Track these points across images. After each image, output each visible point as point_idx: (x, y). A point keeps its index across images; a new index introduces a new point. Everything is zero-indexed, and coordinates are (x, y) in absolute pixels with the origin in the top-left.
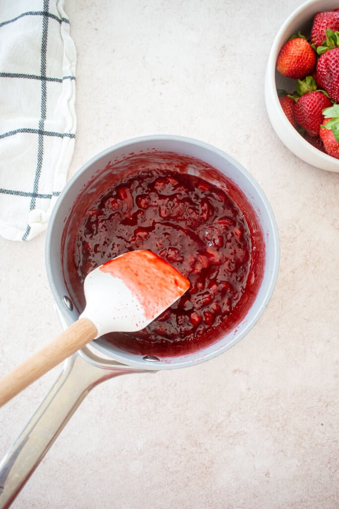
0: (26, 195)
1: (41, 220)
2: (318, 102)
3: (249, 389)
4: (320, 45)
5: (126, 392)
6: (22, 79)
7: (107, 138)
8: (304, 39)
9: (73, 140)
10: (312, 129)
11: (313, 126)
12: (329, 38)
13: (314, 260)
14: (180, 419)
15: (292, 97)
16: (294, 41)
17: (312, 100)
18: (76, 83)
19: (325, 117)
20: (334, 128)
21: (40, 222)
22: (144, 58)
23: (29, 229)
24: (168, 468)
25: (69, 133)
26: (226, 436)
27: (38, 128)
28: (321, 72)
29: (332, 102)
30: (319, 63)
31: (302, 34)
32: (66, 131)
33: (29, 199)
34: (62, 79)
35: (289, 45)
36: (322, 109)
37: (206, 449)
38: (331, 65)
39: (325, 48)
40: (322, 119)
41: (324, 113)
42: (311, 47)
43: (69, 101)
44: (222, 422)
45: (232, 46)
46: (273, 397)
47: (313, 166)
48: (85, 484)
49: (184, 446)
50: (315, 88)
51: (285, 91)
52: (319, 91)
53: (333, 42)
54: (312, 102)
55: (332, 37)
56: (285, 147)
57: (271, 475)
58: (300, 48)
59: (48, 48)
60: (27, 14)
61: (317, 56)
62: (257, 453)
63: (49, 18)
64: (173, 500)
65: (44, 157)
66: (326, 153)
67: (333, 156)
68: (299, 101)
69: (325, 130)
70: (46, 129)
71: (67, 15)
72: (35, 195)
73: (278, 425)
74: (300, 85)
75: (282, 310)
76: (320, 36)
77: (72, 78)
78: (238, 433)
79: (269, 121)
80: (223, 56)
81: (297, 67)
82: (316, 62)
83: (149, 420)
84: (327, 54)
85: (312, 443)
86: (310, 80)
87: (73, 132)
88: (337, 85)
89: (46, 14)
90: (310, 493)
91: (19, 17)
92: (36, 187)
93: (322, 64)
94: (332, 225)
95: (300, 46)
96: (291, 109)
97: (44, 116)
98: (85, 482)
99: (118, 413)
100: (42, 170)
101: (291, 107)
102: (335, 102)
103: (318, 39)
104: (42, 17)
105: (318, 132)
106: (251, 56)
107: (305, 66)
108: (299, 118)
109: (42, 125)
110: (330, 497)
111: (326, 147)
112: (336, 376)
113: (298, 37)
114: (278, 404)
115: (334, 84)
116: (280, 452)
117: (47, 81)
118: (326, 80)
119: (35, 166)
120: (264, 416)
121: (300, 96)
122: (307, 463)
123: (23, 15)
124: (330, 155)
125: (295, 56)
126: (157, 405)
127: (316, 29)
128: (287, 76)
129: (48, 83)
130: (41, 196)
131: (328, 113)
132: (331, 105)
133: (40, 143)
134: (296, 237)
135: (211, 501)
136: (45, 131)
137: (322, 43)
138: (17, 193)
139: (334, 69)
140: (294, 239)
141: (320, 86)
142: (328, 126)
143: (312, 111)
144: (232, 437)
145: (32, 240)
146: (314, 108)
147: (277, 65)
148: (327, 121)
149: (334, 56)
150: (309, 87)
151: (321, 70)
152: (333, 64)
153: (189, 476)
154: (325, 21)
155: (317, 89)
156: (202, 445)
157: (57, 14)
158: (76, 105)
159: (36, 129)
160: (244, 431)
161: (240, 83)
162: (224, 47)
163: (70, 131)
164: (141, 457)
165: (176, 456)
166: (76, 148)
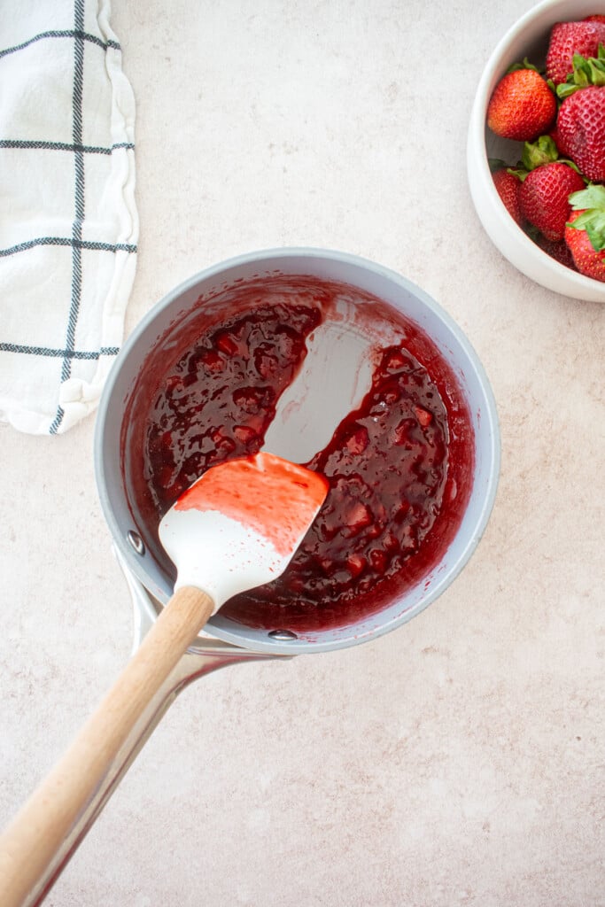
0: (54, 353)
1: (82, 397)
2: (560, 182)
3: (451, 680)
4: (563, 82)
5: (238, 692)
6: (41, 151)
7: (193, 250)
8: (534, 71)
9: (133, 255)
10: (551, 229)
11: (552, 223)
12: (578, 70)
13: (559, 454)
14: (332, 736)
15: (515, 172)
16: (516, 75)
17: (550, 178)
18: (136, 154)
19: (574, 208)
20: (589, 227)
21: (79, 401)
22: (254, 107)
23: (61, 414)
24: (315, 820)
25: (125, 243)
26: (412, 763)
27: (71, 237)
28: (566, 128)
29: (586, 181)
30: (561, 113)
31: (530, 62)
32: (121, 241)
33: (60, 360)
34: (111, 148)
35: (508, 82)
36: (569, 193)
37: (379, 786)
38: (582, 117)
39: (571, 87)
40: (567, 212)
41: (571, 202)
42: (547, 85)
43: (124, 187)
44: (406, 739)
45: (407, 82)
46: (492, 694)
47: (554, 292)
48: (172, 852)
49: (340, 783)
50: (555, 156)
51: (502, 162)
52: (563, 161)
53: (585, 77)
54: (551, 182)
55: (583, 68)
56: (504, 259)
57: (492, 828)
58: (529, 88)
59: (85, 94)
60: (45, 35)
61: (558, 101)
62: (467, 790)
63: (85, 42)
64: (325, 875)
65: (84, 286)
66: (576, 270)
67: (589, 276)
68: (527, 179)
69: (574, 230)
70: (85, 238)
71: (117, 34)
72: (69, 354)
73: (502, 741)
74: (528, 152)
75: (505, 542)
76: (562, 66)
77: (129, 146)
78: (433, 756)
79: (475, 215)
80: (393, 101)
81: (523, 121)
82: (557, 111)
83: (279, 739)
84: (574, 98)
85: (561, 771)
86: (546, 143)
87: (133, 242)
88: (593, 153)
89: (80, 35)
90: (560, 855)
91: (32, 41)
92: (71, 340)
93: (566, 116)
94: (589, 392)
95: (528, 83)
96: (513, 194)
97: (81, 215)
98: (171, 849)
99: (225, 728)
100: (81, 309)
101: (514, 190)
102: (589, 180)
103: (558, 71)
104: (73, 40)
105: (562, 235)
106: (441, 99)
107: (537, 118)
108: (528, 210)
109: (77, 230)
110: (594, 862)
111: (576, 260)
112: (600, 655)
113: (523, 68)
114: (502, 706)
115: (588, 151)
116: (508, 789)
117: (84, 153)
118: (574, 143)
119: (69, 304)
120: (478, 727)
121: (529, 171)
122: (553, 805)
123: (38, 37)
124: (583, 274)
125: (519, 102)
126: (292, 712)
127: (555, 53)
128: (506, 137)
129: (87, 157)
130: (81, 355)
131: (578, 200)
132: (584, 187)
133: (75, 262)
134: (527, 416)
135: (389, 876)
136: (83, 240)
137: (565, 77)
138: (38, 351)
139: (588, 125)
140: (524, 418)
141: (563, 154)
142: (579, 224)
143: (550, 198)
144: (425, 763)
145: (66, 433)
146: (553, 193)
147: (487, 117)
148: (578, 214)
149: (587, 102)
150: (545, 155)
151: (564, 125)
152: (586, 116)
153: (351, 833)
154: (569, 39)
155: (558, 159)
156: (372, 779)
157: (99, 35)
158: (136, 193)
159: (68, 238)
160: (443, 753)
161: (423, 147)
162: (394, 85)
163: (127, 240)
164: (266, 804)
165: (328, 800)
166: (138, 270)
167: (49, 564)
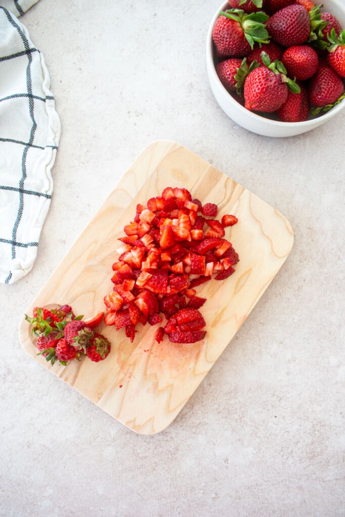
0: (7, 242)
1: (21, 267)
9: (49, 200)
18: (57, 151)
21: (20, 269)
22: (121, 93)
23: (11, 274)
25: (45, 194)
27: (19, 187)
32: (43, 192)
33: (10, 246)
34: (44, 147)
37: (172, 438)
43: (46, 166)
44: (186, 414)
46: (231, 392)
48: (65, 467)
57: (230, 462)
63: (34, 99)
65: (24, 212)
72: (14, 243)
73: (236, 416)
77: (54, 147)
78: (200, 423)
85: (266, 433)
87: (49, 193)
89: (30, 96)
90: (264, 477)
92: (14, 236)
100: (21, 222)
104: (27, 98)
109: (22, 184)
116: (238, 441)
120: (224, 409)
122: (261, 451)
129: (31, 148)
130: (19, 245)
133: (20, 200)
136: (24, 189)
138: (1, 240)
144: (195, 427)
153: (156, 461)
156: (168, 434)
157: (38, 96)
158: (52, 171)
159: (17, 188)
160: (205, 422)
163: (46, 192)
164: (113, 444)
165: (145, 444)
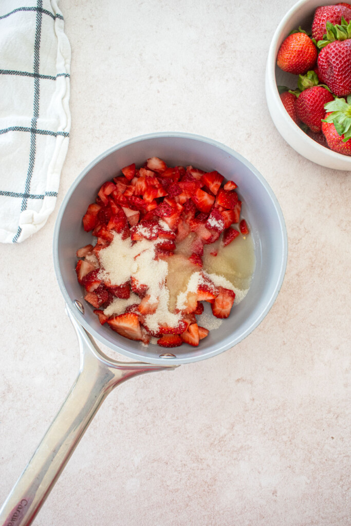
0: (17, 195)
1: (33, 221)
2: (319, 97)
3: (253, 399)
4: (321, 39)
5: (122, 404)
6: (14, 76)
7: (103, 137)
8: (304, 34)
9: (67, 138)
10: (314, 125)
11: (315, 121)
12: (329, 31)
13: (321, 262)
14: (180, 432)
15: (293, 92)
16: (294, 36)
17: (313, 94)
18: (70, 81)
19: (327, 111)
20: (335, 121)
21: (31, 223)
22: (141, 55)
23: (20, 231)
24: (168, 486)
25: (63, 131)
26: (229, 451)
27: (30, 127)
28: (322, 66)
29: (334, 96)
30: (319, 57)
31: (302, 29)
32: (60, 130)
33: (21, 199)
34: (56, 76)
35: (289, 40)
36: (324, 103)
37: (208, 465)
38: (331, 58)
39: (325, 42)
40: (324, 114)
41: (325, 108)
42: (312, 41)
43: (63, 99)
44: (225, 435)
45: (232, 42)
46: (279, 408)
47: (317, 165)
48: (78, 505)
49: (184, 462)
50: (316, 82)
51: (286, 87)
52: (321, 85)
53: (333, 36)
54: (314, 97)
55: (331, 30)
56: (288, 146)
57: (278, 494)
58: (301, 43)
59: (41, 45)
60: (20, 10)
61: (318, 50)
62: (262, 469)
63: (43, 14)
64: (173, 521)
65: (37, 156)
66: (329, 148)
67: (336, 151)
68: (300, 96)
69: (327, 124)
70: (39, 127)
71: (61, 11)
72: (26, 196)
73: (285, 438)
74: (301, 80)
75: (287, 315)
76: (321, 30)
77: (66, 76)
78: (242, 447)
79: (271, 119)
80: (223, 53)
81: (298, 61)
82: (317, 56)
83: (147, 434)
84: (327, 48)
85: (322, 459)
86: (311, 75)
87: (67, 131)
88: (337, 79)
89: (40, 10)
90: (321, 513)
91: (12, 13)
92: (28, 188)
93: (322, 58)
94: (339, 226)
95: (300, 40)
96: (292, 105)
97: (36, 114)
98: (77, 503)
99: (113, 426)
100: (35, 169)
101: (293, 103)
102: (336, 96)
103: (318, 33)
104: (36, 13)
105: (320, 128)
106: (252, 53)
107: (306, 61)
108: (301, 114)
109: (34, 123)
110: (343, 518)
111: (328, 141)
112: (346, 386)
113: (299, 31)
114: (285, 416)
115: (335, 78)
116: (288, 468)
117: (40, 79)
118: (327, 74)
119: (27, 166)
120: (270, 429)
121: (301, 91)
122: (317, 480)
123: (15, 11)
124: (332, 150)
125: (295, 51)
126: (155, 417)
127: (316, 23)
128: (287, 71)
129: (42, 81)
130: (33, 197)
131: (329, 107)
132: (333, 99)
133: (32, 142)
134: (301, 239)
135: (214, 522)
136: (37, 129)
137: (322, 37)
138: (8, 194)
139: (334, 62)
140: (299, 240)
141: (321, 82)
142: (329, 120)
143: (313, 106)
144: (236, 451)
145: (23, 242)
146: (315, 103)
147: (277, 60)
148: (329, 115)
149: (334, 49)
150: (311, 82)
151: (321, 64)
152: (333, 57)
153: (190, 495)
154: (325, 14)
155: (319, 84)
156: (203, 461)
157: (51, 10)
158: (70, 103)
159: (28, 127)
160: (248, 445)
161: (240, 80)
162: (224, 44)
163: (64, 129)
164: (137, 474)
165: (176, 473)
166: (69, 147)
167: (9, 322)
